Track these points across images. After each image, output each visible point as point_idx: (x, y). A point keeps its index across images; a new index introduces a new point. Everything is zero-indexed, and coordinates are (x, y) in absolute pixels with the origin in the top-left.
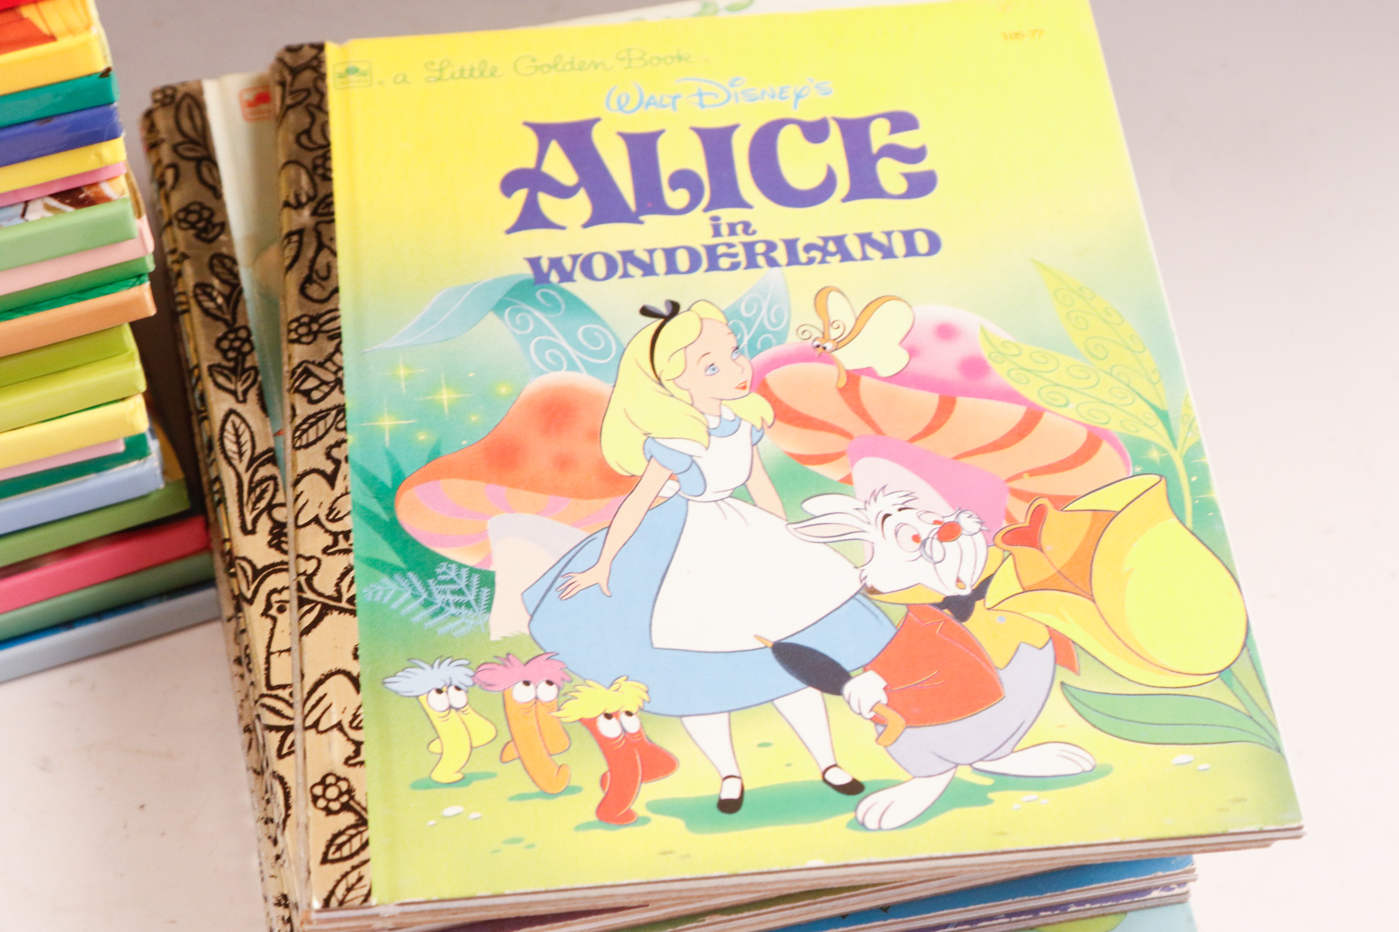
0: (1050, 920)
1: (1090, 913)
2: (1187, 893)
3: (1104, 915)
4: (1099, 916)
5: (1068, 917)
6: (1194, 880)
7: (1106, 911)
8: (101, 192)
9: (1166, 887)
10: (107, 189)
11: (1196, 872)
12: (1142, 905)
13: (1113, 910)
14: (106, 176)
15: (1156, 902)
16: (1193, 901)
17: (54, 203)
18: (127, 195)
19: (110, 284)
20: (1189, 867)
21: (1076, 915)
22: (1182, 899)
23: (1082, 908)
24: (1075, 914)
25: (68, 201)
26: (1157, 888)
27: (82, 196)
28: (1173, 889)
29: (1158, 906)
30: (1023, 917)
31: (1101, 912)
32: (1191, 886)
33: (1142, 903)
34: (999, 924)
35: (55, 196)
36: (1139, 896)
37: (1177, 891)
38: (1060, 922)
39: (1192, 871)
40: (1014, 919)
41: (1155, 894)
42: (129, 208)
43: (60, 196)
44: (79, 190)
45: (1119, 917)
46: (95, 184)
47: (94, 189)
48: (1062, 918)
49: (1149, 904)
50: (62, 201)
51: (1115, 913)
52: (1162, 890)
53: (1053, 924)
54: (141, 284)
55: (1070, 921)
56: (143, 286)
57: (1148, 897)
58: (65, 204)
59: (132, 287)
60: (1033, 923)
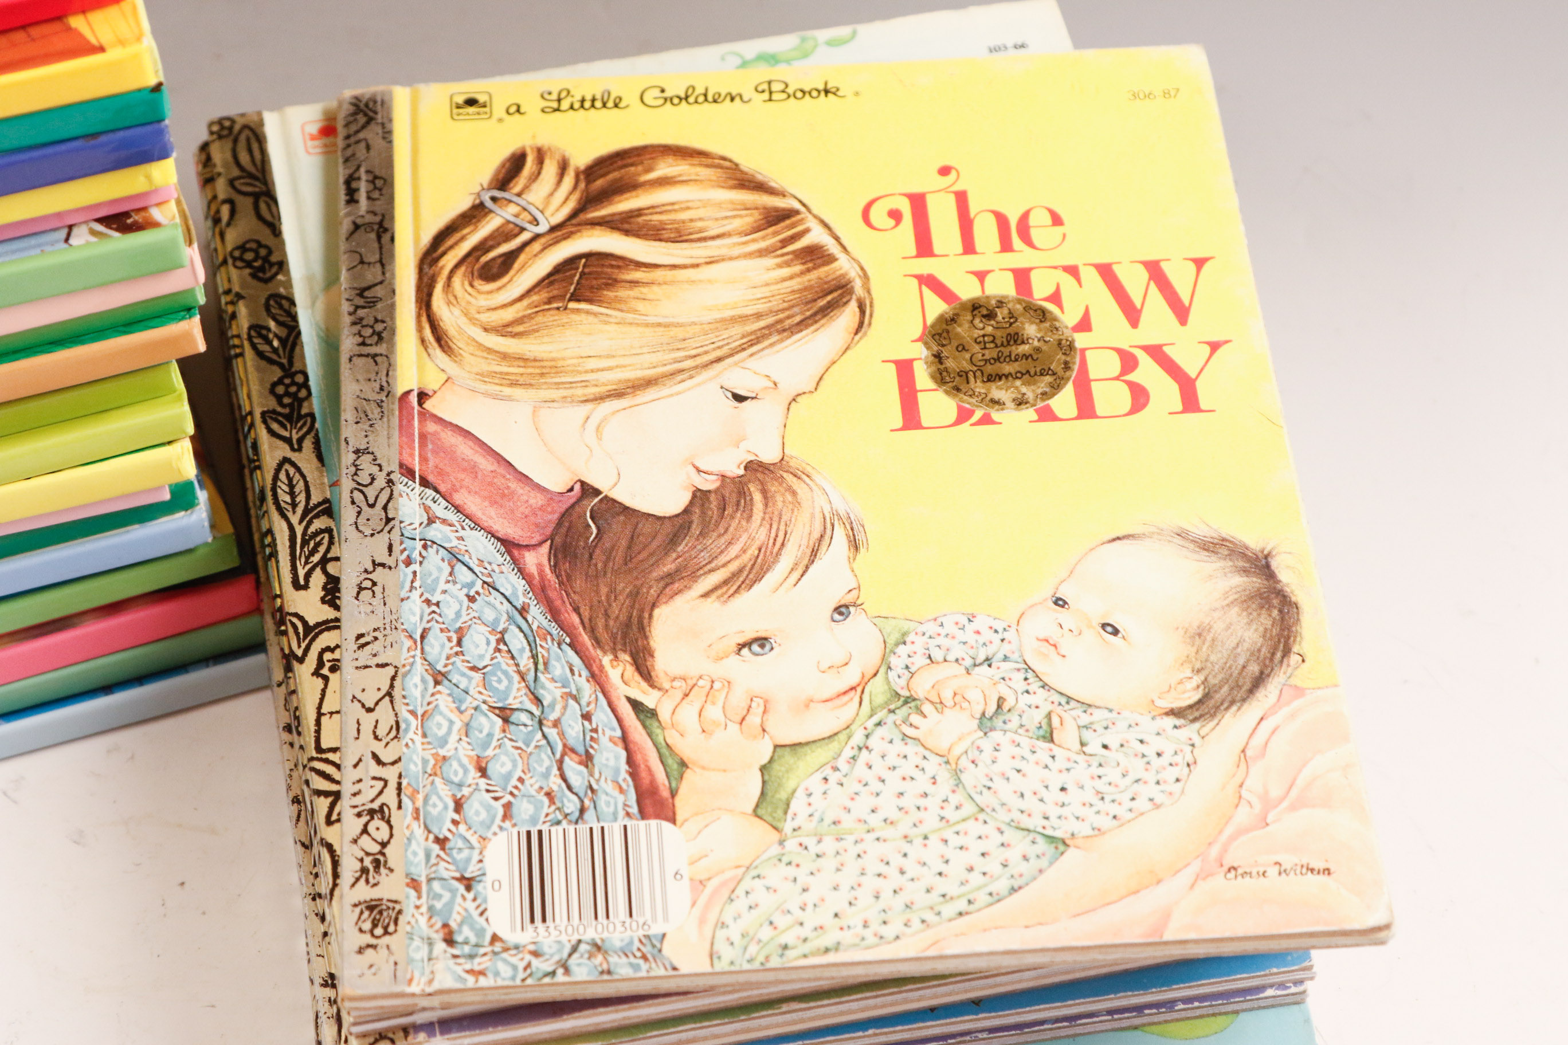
0: (1156, 1019)
1: (1198, 1012)
2: (1304, 992)
3: (1214, 1015)
4: (1208, 1016)
5: (1175, 1015)
6: (1312, 979)
7: (1216, 1010)
8: (150, 215)
9: (1282, 985)
10: (156, 214)
11: (1314, 969)
12: (1255, 1004)
13: (1223, 1009)
14: (154, 200)
15: (1269, 1002)
16: (1310, 1001)
17: (99, 227)
18: (178, 220)
19: (159, 317)
20: (1306, 964)
21: (1183, 1014)
22: (1298, 1000)
23: (1190, 1006)
24: (1183, 1012)
25: (114, 226)
26: (1271, 986)
27: (129, 221)
28: (1290, 987)
29: (1273, 1006)
30: (1126, 1015)
31: (1211, 1011)
32: (1308, 985)
33: (1256, 1002)
34: (1101, 1022)
35: (99, 220)
36: (1251, 995)
37: (1294, 990)
38: (1166, 1022)
39: (1309, 968)
40: (1116, 1016)
41: (1270, 992)
42: (179, 234)
43: (105, 221)
44: (126, 214)
45: (1230, 1017)
46: (144, 209)
47: (143, 214)
48: (1168, 1016)
49: (1262, 1003)
50: (109, 226)
51: (1226, 1013)
52: (1277, 989)
53: (1159, 1023)
54: (190, 317)
55: (1178, 1020)
56: (193, 320)
57: (1261, 995)
58: (111, 228)
59: (180, 320)
60: (1137, 1021)
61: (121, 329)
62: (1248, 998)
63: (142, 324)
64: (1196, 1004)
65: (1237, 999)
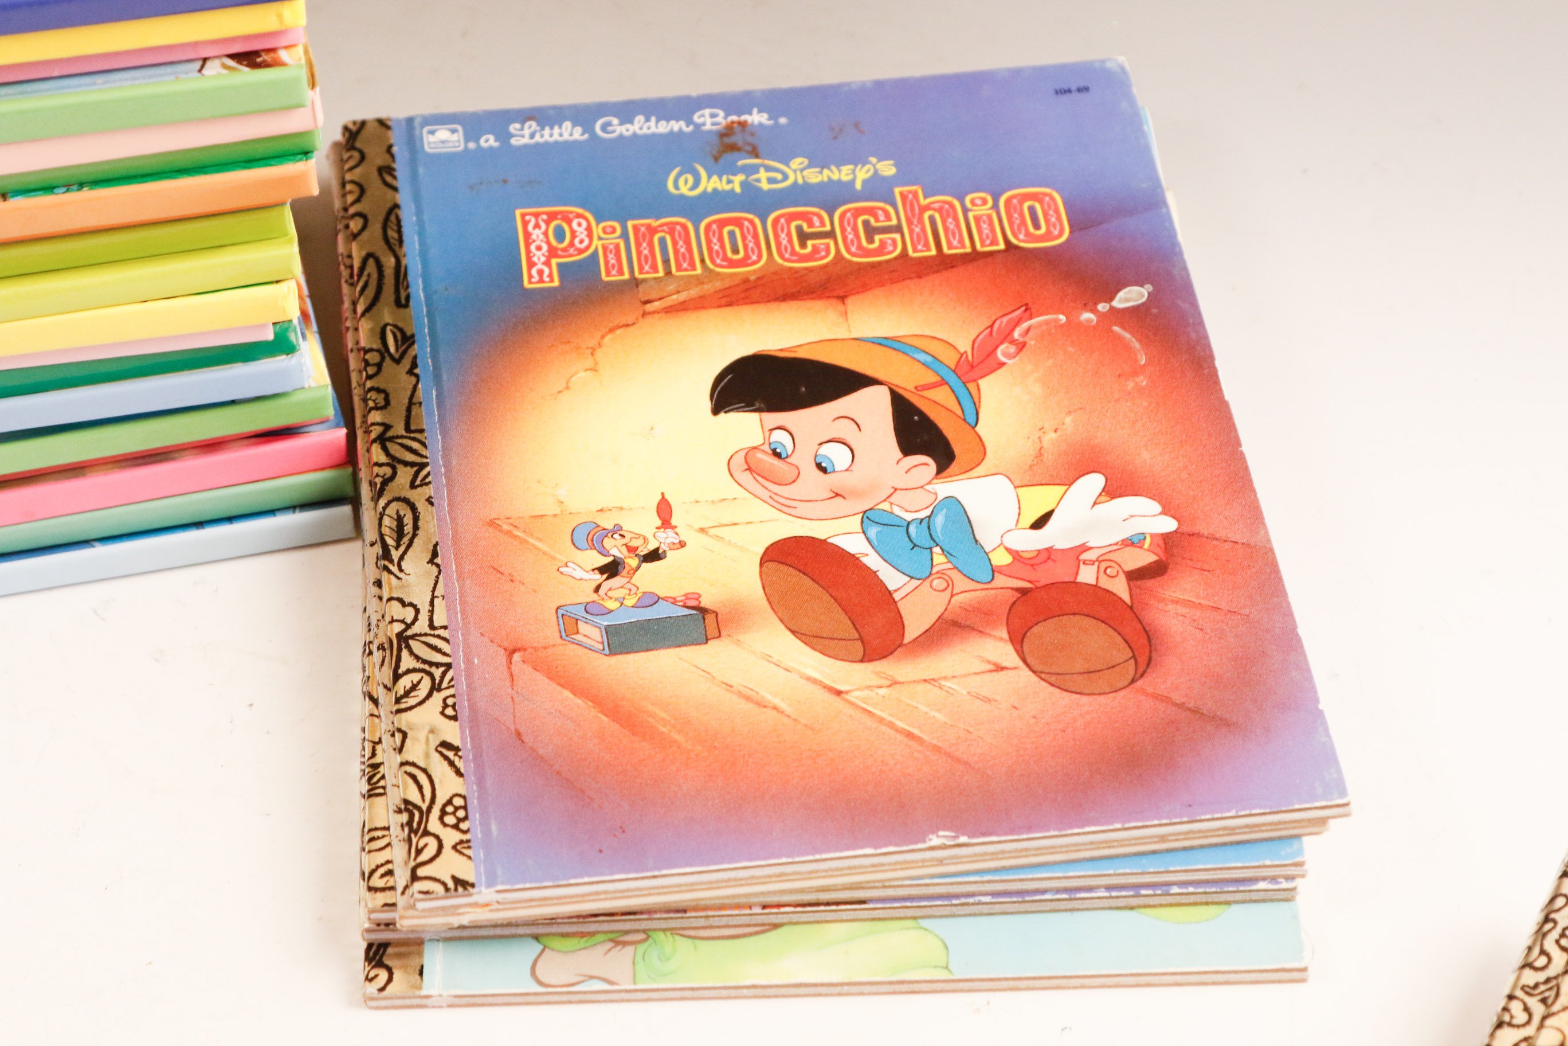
0: (1150, 900)
1: (1192, 898)
2: (1295, 889)
3: (1207, 903)
4: (1200, 902)
5: (1169, 899)
6: (1304, 875)
7: (1210, 898)
8: (278, 56)
9: (1273, 879)
10: (284, 54)
11: (1306, 867)
12: (1247, 896)
13: (1216, 897)
14: (283, 42)
15: (1261, 895)
16: (1300, 899)
17: (231, 62)
18: (303, 63)
20: (1298, 859)
21: (1179, 899)
22: (1289, 896)
23: (1184, 891)
24: (1178, 897)
25: (245, 62)
26: (1264, 879)
27: (259, 59)
28: (1281, 883)
29: (1266, 900)
30: (1126, 893)
31: (1204, 898)
32: (1299, 882)
33: (1248, 894)
34: (1102, 897)
35: (231, 56)
36: (1243, 886)
37: (1286, 885)
38: (1160, 904)
39: (1301, 866)
40: (1116, 893)
41: (1262, 885)
42: (304, 76)
43: (238, 57)
44: (257, 52)
45: (1223, 906)
46: (274, 49)
47: (272, 53)
48: (1163, 899)
49: (1253, 895)
50: (239, 62)
51: (1219, 902)
52: (1269, 883)
53: (1154, 906)
54: (307, 159)
55: (1171, 905)
56: (309, 161)
57: (1254, 887)
58: (241, 64)
59: (298, 161)
60: (1134, 902)
61: (243, 164)
62: (1241, 888)
63: (263, 162)
64: (1191, 889)
65: (1230, 889)
